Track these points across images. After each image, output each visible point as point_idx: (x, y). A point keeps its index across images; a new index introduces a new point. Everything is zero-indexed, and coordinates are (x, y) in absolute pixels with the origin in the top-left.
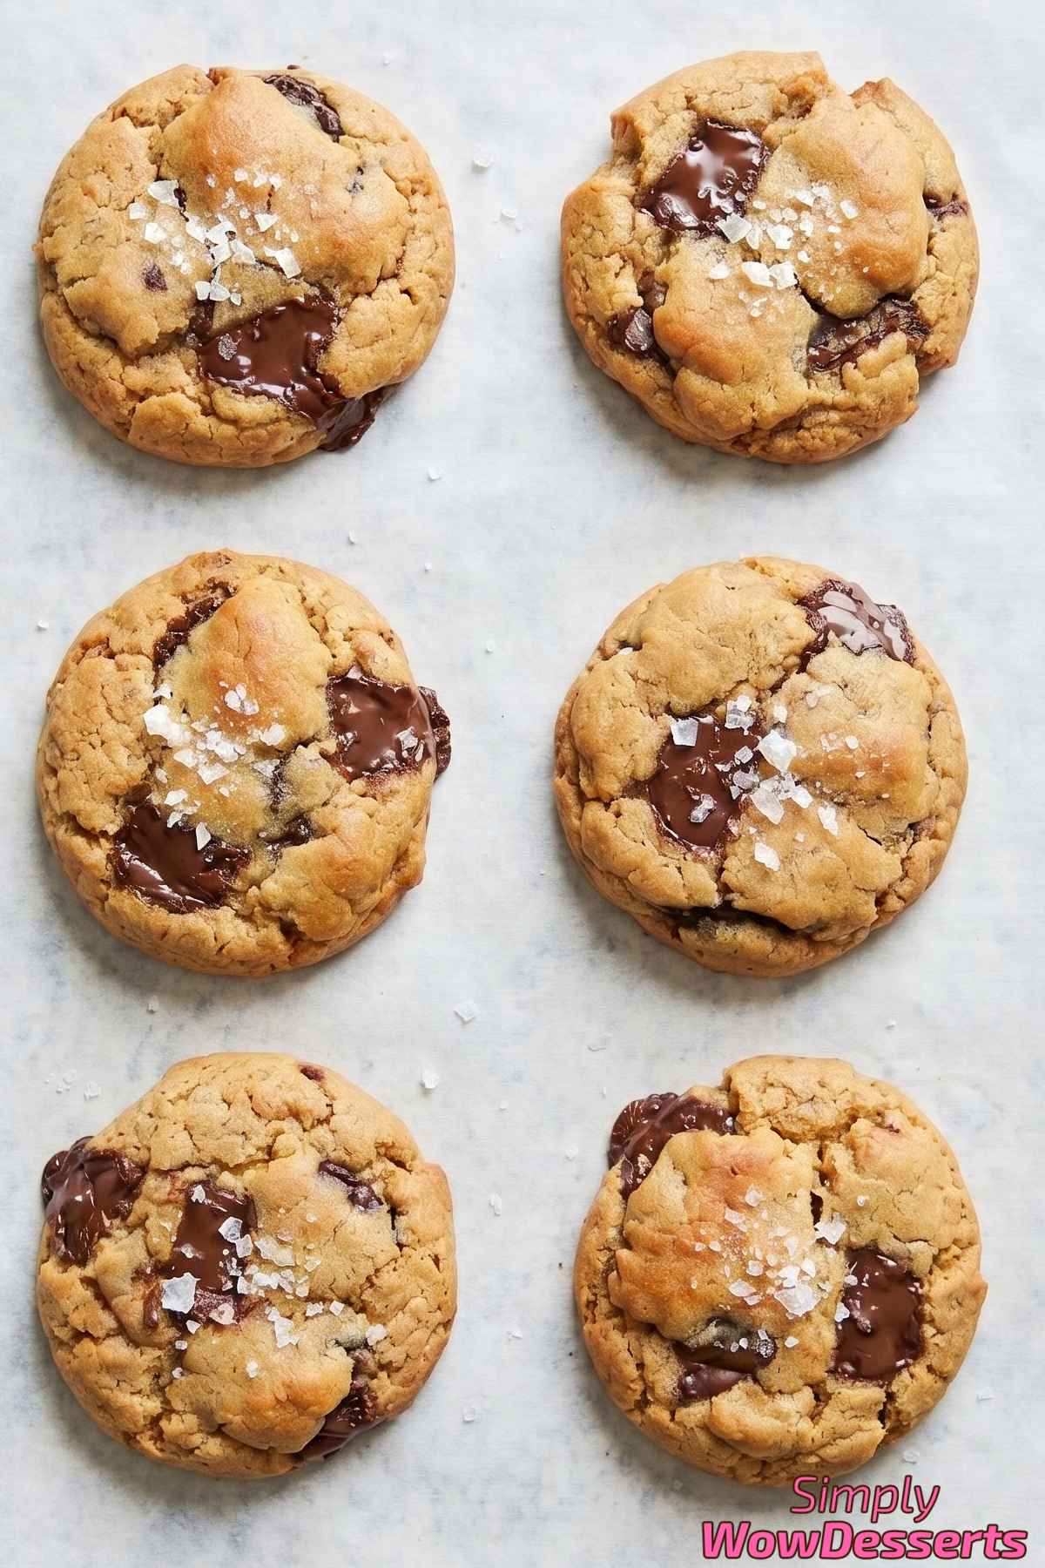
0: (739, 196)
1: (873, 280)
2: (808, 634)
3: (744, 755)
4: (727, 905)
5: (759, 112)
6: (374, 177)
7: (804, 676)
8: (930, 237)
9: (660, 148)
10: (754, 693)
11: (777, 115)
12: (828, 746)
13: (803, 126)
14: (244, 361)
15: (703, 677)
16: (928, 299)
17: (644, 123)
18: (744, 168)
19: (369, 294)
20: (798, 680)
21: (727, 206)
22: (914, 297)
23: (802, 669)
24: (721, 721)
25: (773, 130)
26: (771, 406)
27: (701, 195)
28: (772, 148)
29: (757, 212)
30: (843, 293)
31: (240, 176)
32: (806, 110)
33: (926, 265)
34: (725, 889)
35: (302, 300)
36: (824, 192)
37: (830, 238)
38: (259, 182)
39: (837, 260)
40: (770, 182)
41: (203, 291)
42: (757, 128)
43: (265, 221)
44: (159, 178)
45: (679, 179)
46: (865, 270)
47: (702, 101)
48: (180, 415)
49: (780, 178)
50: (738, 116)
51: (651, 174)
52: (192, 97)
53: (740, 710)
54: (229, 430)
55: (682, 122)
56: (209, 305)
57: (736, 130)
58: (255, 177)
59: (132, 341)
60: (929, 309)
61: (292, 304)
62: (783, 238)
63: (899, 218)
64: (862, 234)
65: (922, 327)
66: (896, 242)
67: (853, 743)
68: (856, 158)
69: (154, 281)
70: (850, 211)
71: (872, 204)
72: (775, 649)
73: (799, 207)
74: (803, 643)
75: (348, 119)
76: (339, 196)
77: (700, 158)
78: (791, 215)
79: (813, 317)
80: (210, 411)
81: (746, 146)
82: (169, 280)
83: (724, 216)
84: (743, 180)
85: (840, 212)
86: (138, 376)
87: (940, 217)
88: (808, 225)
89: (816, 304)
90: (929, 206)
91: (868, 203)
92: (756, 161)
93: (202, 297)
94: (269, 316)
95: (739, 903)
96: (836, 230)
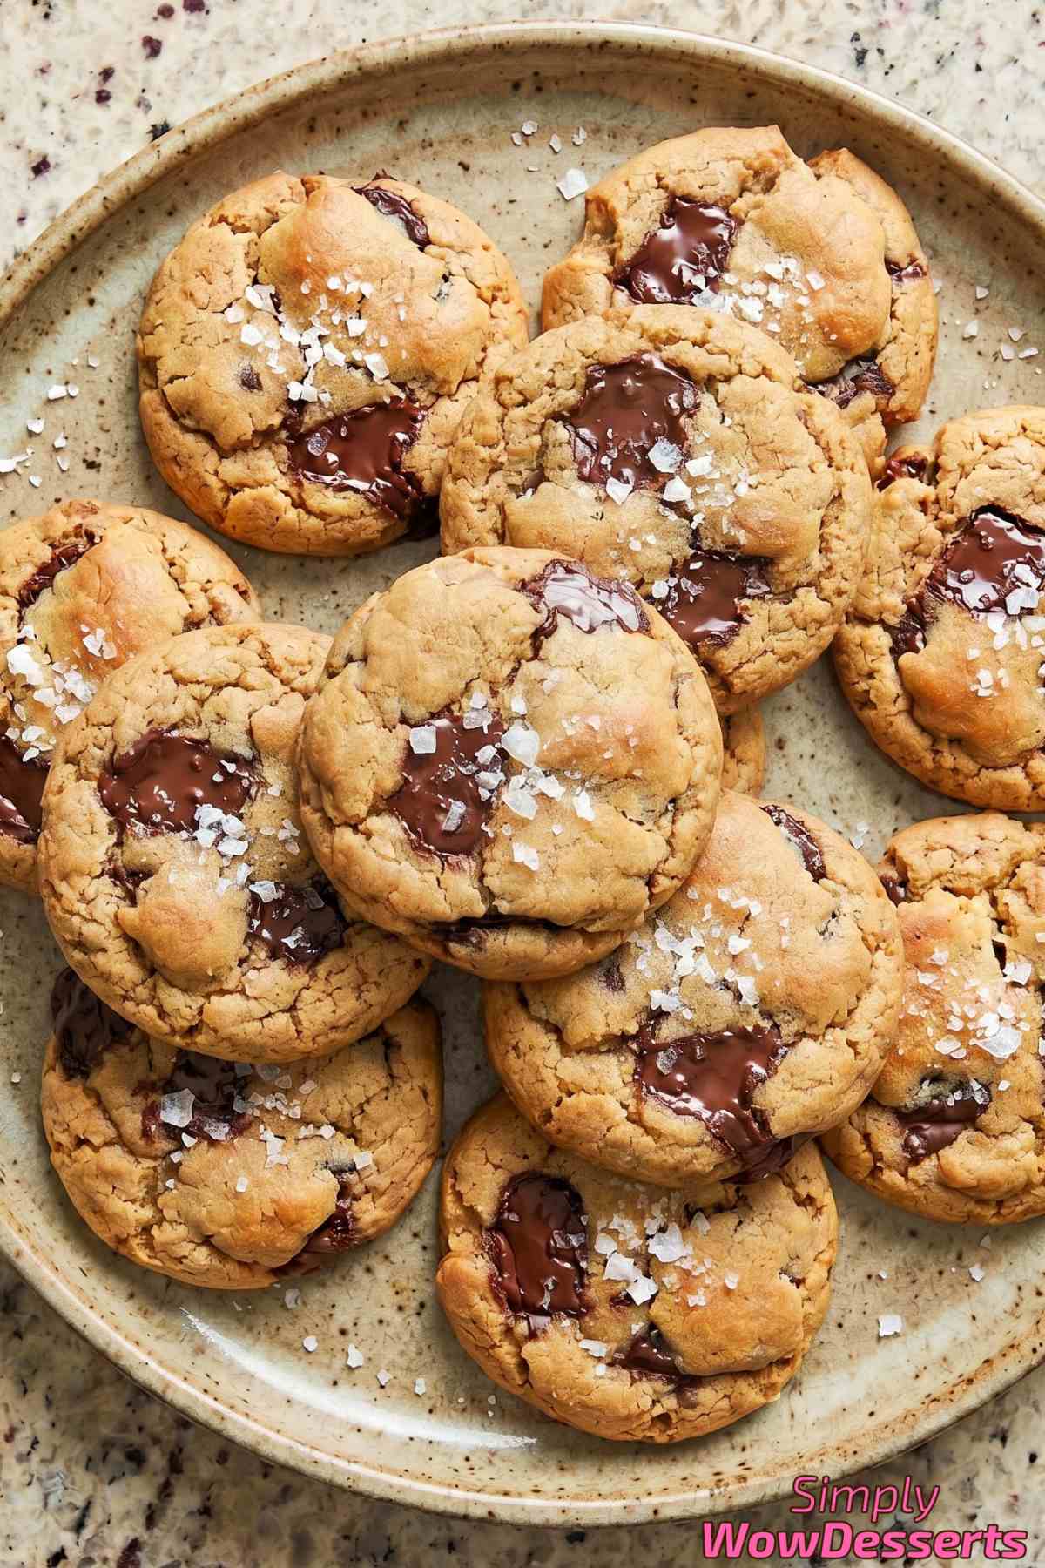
0: (712, 272)
1: (841, 346)
5: (728, 187)
8: (893, 301)
9: (633, 229)
11: (743, 190)
13: (766, 199)
14: (331, 458)
16: (893, 362)
17: (618, 205)
18: (713, 243)
21: (699, 281)
22: (878, 361)
25: (740, 205)
27: (675, 271)
28: (741, 223)
29: (731, 287)
30: (812, 359)
32: (770, 185)
33: (889, 328)
35: (388, 401)
36: (792, 264)
37: (800, 308)
39: (803, 328)
40: (739, 257)
42: (725, 204)
44: (256, 282)
45: (652, 257)
46: (834, 337)
47: (670, 181)
49: (748, 252)
50: (710, 193)
51: (626, 254)
52: (288, 206)
55: (654, 201)
57: (707, 206)
58: (345, 284)
60: (894, 373)
61: (379, 406)
62: (752, 309)
63: (862, 286)
64: (830, 304)
65: (887, 388)
66: (861, 310)
68: (820, 231)
69: (251, 383)
70: (817, 282)
71: (838, 274)
73: (768, 279)
77: (672, 234)
78: (760, 287)
81: (715, 222)
83: (697, 290)
84: (717, 255)
85: (808, 284)
86: (234, 469)
87: (901, 280)
88: (776, 296)
90: (890, 271)
91: (832, 272)
92: (726, 238)
96: (804, 301)
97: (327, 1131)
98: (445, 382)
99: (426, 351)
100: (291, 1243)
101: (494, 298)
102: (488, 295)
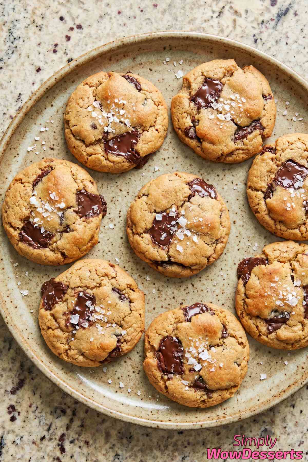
0: (216, 98)
1: (250, 117)
2: (190, 192)
3: (174, 223)
4: (170, 260)
5: (221, 75)
6: (149, 101)
7: (189, 203)
8: (264, 106)
9: (195, 87)
10: (176, 207)
11: (225, 76)
12: (195, 221)
13: (231, 78)
14: (116, 147)
15: (164, 203)
16: (264, 121)
17: (191, 80)
18: (217, 90)
19: (147, 131)
20: (187, 204)
21: (213, 100)
22: (261, 121)
23: (189, 201)
24: (168, 214)
25: (224, 80)
26: (226, 150)
27: (206, 97)
28: (224, 85)
29: (221, 102)
30: (243, 121)
31: (116, 101)
32: (232, 75)
33: (263, 112)
34: (169, 257)
35: (130, 132)
36: (238, 96)
37: (240, 107)
38: (121, 102)
39: (241, 113)
40: (223, 94)
41: (106, 129)
42: (220, 79)
43: (122, 112)
44: (95, 100)
45: (200, 94)
46: (248, 115)
47: (205, 74)
48: (99, 160)
49: (226, 92)
50: (215, 77)
51: (194, 93)
52: (104, 80)
53: (173, 212)
54: (112, 164)
55: (201, 79)
56: (107, 133)
57: (215, 80)
58: (119, 101)
59: (88, 141)
60: (265, 124)
61: (128, 133)
62: (227, 108)
63: (256, 102)
64: (247, 106)
65: (263, 128)
66: (255, 108)
67: (201, 219)
68: (245, 87)
69: (94, 127)
70: (244, 100)
71: (250, 98)
72: (182, 196)
73: (231, 100)
74: (189, 195)
75: (143, 86)
76: (140, 106)
77: (205, 88)
78: (229, 102)
79: (236, 127)
80: (107, 159)
81: (217, 84)
82: (98, 126)
83: (212, 102)
84: (217, 93)
85: (242, 101)
86: (89, 150)
87: (266, 100)
88: (233, 104)
89: (236, 124)
90: (264, 97)
91: (248, 98)
92: (220, 88)
93: (106, 131)
94: (122, 136)
95: (172, 260)
96: (241, 105)
97: (114, 325)
98: (146, 127)
99: (140, 118)
100: (105, 355)
101: (159, 105)
102: (157, 104)
